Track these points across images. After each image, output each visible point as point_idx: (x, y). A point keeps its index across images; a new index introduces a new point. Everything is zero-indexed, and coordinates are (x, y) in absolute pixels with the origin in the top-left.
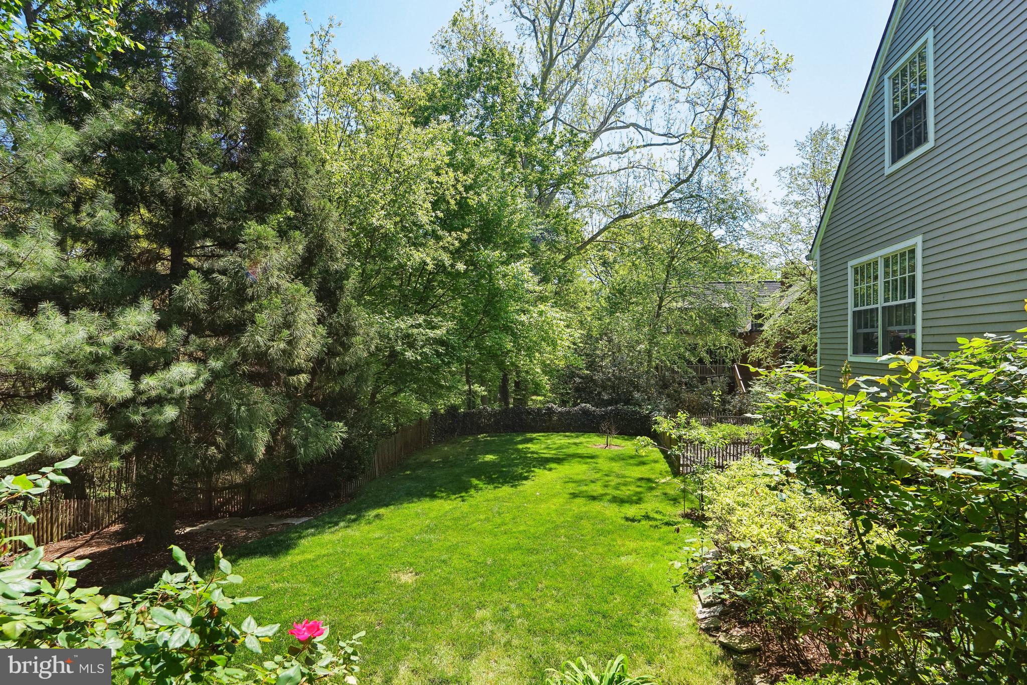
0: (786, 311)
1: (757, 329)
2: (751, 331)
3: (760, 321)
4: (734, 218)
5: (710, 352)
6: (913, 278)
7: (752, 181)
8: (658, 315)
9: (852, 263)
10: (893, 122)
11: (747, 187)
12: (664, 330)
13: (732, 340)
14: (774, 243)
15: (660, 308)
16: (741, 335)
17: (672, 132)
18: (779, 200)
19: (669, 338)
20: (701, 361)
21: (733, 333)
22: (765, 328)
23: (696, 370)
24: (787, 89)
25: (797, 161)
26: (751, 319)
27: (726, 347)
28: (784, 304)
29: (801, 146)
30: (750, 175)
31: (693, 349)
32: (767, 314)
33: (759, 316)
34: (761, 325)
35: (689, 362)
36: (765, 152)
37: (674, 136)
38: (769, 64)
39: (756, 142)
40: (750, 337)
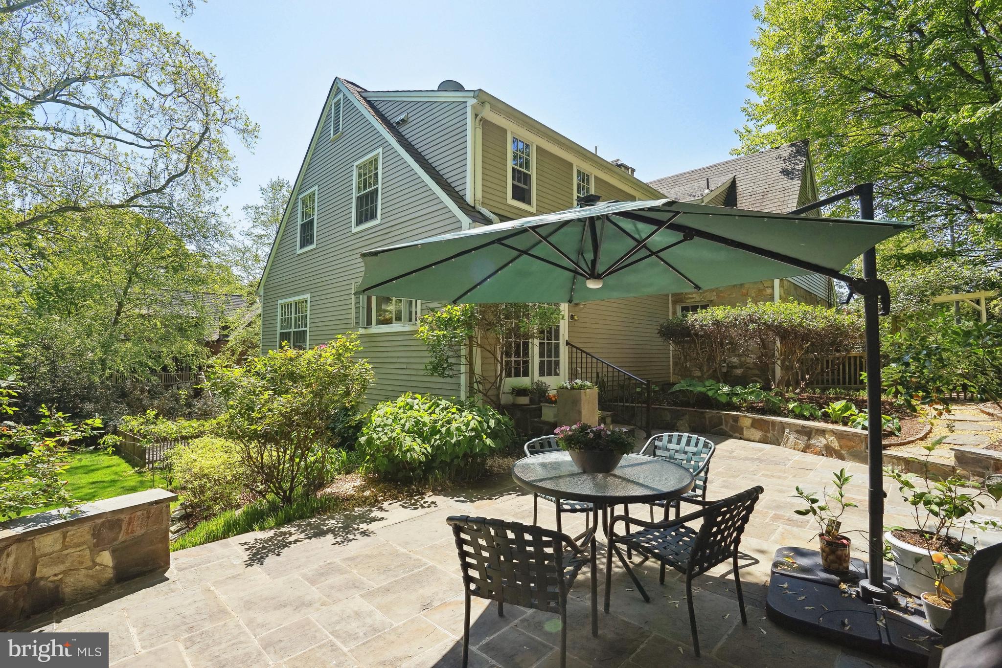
0: (249, 325)
1: (222, 340)
2: (218, 341)
3: (226, 332)
4: (205, 237)
5: (175, 359)
6: (306, 316)
7: (224, 206)
8: (116, 322)
9: (280, 302)
10: (302, 225)
11: (219, 211)
12: (122, 337)
13: (199, 348)
14: (239, 267)
15: (118, 314)
16: (207, 344)
17: (143, 133)
18: (246, 230)
19: (129, 345)
20: (165, 369)
21: (199, 342)
22: (231, 338)
23: (160, 377)
24: (253, 150)
25: (261, 203)
26: (218, 330)
27: (193, 355)
28: (248, 318)
29: (264, 191)
30: (223, 202)
31: (158, 357)
32: (232, 326)
33: (225, 328)
34: (227, 336)
35: (153, 371)
36: (236, 183)
37: (145, 139)
38: (240, 125)
39: (230, 172)
40: (215, 347)
